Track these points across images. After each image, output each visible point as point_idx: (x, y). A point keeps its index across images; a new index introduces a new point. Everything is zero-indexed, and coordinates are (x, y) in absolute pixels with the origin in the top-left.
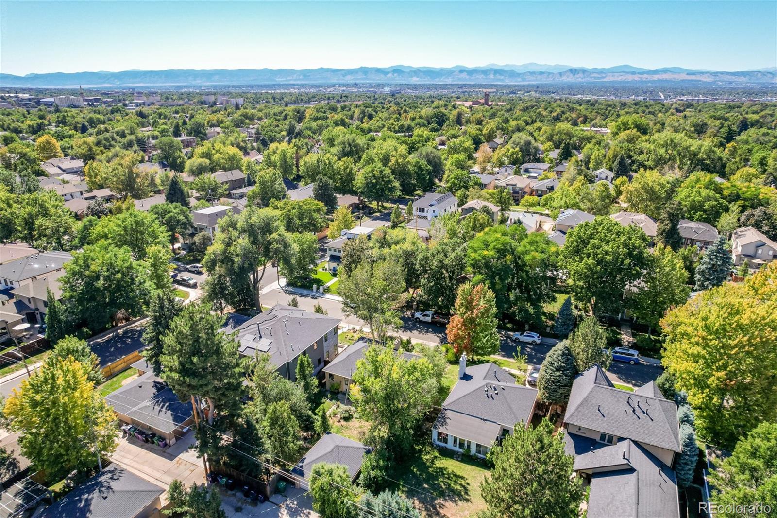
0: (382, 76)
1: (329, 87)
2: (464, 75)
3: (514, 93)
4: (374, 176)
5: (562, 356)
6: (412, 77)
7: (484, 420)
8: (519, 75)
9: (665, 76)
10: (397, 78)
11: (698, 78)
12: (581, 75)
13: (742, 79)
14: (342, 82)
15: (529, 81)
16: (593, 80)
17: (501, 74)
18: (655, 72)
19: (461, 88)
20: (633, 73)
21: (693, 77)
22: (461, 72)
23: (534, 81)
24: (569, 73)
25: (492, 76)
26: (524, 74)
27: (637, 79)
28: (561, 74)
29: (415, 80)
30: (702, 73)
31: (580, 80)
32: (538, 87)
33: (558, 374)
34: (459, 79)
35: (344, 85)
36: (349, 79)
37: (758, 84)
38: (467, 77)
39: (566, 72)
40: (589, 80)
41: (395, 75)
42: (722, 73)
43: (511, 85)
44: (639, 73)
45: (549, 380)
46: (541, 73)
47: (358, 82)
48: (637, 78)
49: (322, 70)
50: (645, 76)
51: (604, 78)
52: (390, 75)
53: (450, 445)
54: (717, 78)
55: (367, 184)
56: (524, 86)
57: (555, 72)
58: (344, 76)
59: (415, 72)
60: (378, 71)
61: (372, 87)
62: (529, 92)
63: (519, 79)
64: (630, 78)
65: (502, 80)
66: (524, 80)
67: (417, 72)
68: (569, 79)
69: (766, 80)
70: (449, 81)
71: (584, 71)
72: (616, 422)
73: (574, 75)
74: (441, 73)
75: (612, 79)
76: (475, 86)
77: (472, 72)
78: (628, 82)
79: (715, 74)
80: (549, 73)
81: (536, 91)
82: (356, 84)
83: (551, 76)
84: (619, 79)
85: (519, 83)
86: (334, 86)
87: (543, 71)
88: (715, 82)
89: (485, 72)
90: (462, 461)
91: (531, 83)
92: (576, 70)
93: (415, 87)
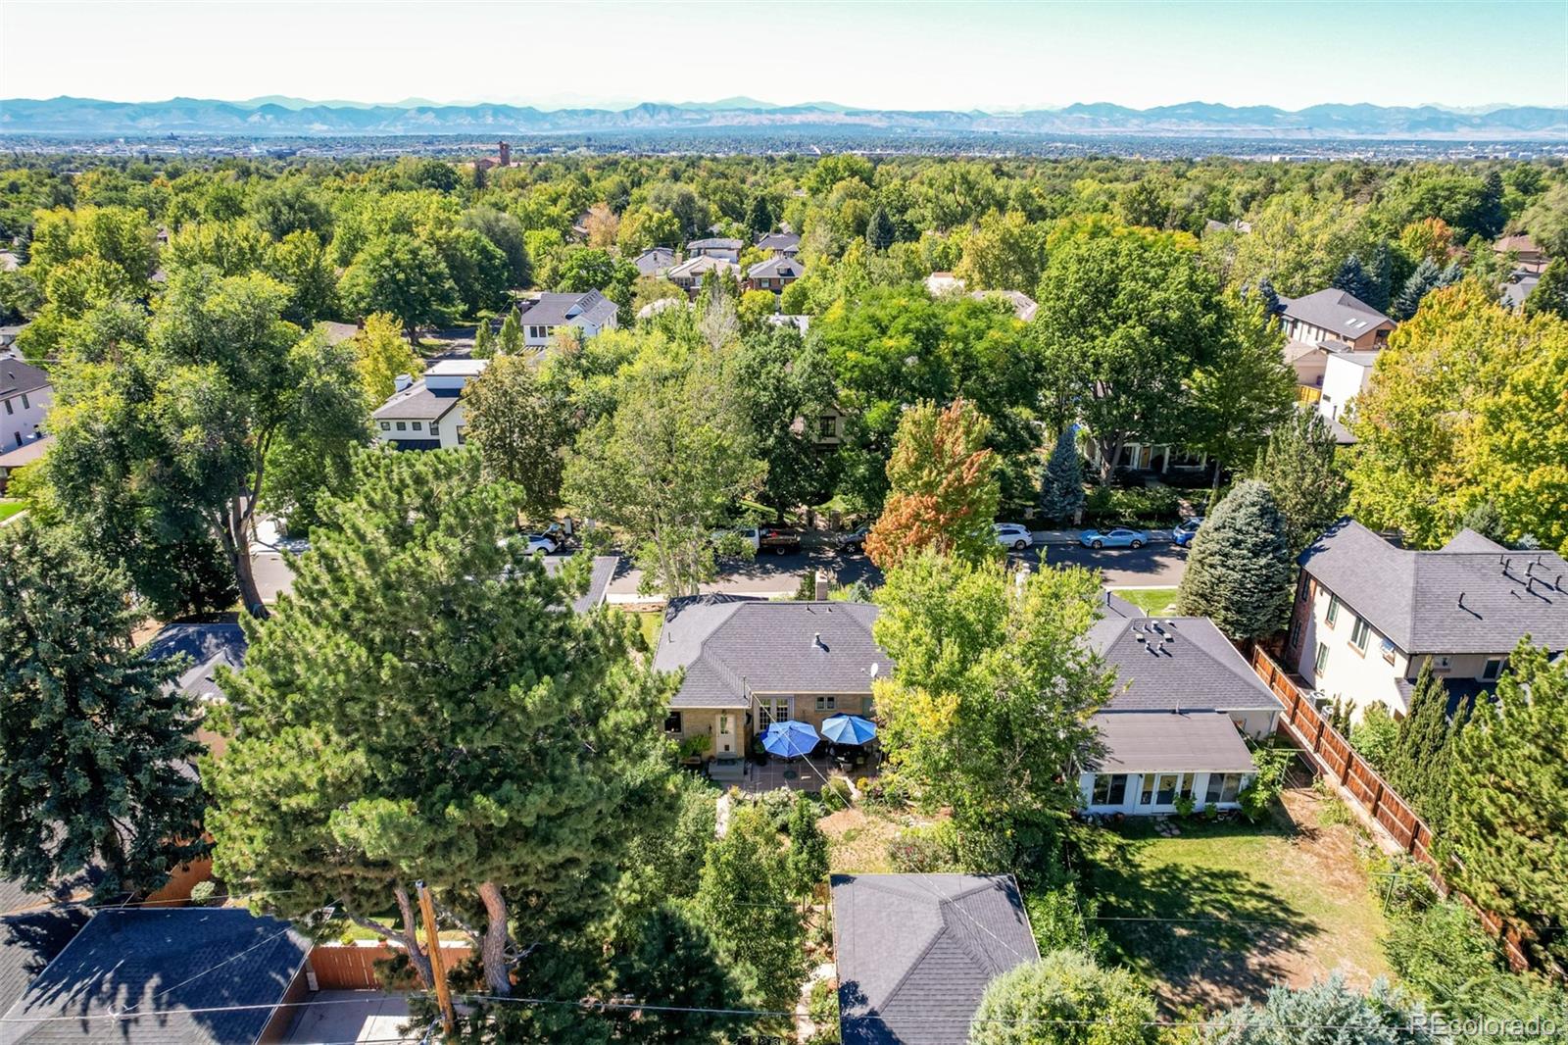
0: (236, 120)
1: (100, 142)
2: (429, 118)
3: (544, 151)
4: (397, 264)
5: (1262, 516)
6: (311, 123)
7: (1181, 712)
8: (545, 116)
9: (812, 118)
10: (275, 125)
11: (865, 121)
12: (664, 115)
13: (929, 124)
14: (130, 133)
15: (566, 128)
16: (688, 125)
17: (507, 116)
18: (794, 110)
19: (430, 143)
20: (758, 112)
21: (857, 120)
22: (422, 110)
23: (575, 127)
24: (641, 113)
25: (490, 120)
26: (555, 113)
27: (765, 122)
28: (626, 113)
29: (318, 129)
30: (869, 113)
31: (664, 124)
32: (589, 140)
33: (1263, 561)
34: (420, 127)
35: (140, 141)
36: (148, 126)
37: (954, 131)
38: (438, 123)
39: (635, 110)
40: (681, 124)
41: (269, 117)
42: (899, 113)
43: (534, 137)
44: (769, 112)
45: (1242, 584)
46: (589, 112)
47: (176, 133)
48: (765, 120)
49: (64, 103)
50: (779, 116)
51: (705, 120)
52: (255, 118)
53: (1132, 804)
54: (893, 122)
55: (382, 284)
56: (560, 138)
57: (615, 109)
58: (133, 119)
59: (314, 111)
60: (224, 108)
61: (217, 144)
62: (575, 148)
63: (547, 126)
64: (753, 120)
65: (512, 127)
66: (556, 126)
67: (321, 112)
68: (642, 125)
69: (963, 126)
70: (398, 130)
71: (669, 109)
72: (1511, 621)
73: (652, 116)
74: (376, 114)
75: (722, 123)
76: (458, 139)
77: (443, 113)
78: (751, 128)
79: (889, 115)
80: (605, 113)
81: (588, 147)
82: (173, 138)
83: (608, 117)
84: (735, 122)
85: (549, 134)
86: (112, 141)
87: (591, 108)
88: (891, 127)
89: (474, 112)
90: (1185, 834)
91: (571, 132)
92: (654, 106)
93: (325, 143)
